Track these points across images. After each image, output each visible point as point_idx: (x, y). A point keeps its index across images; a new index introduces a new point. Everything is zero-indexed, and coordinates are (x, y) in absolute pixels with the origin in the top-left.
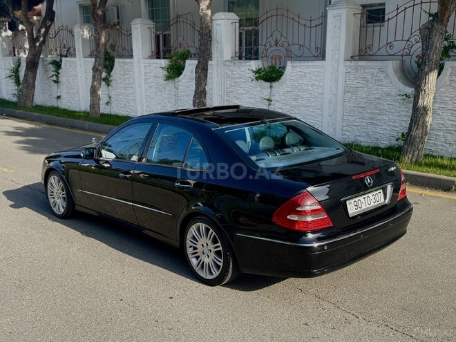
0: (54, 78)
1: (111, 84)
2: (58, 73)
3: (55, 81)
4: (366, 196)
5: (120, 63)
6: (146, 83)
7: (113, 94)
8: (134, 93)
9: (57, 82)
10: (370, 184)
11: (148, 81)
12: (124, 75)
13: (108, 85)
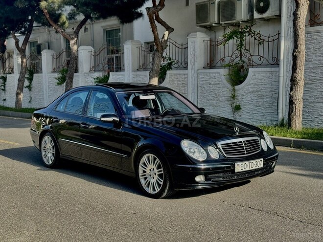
0: (3, 88)
1: (32, 90)
2: (5, 84)
3: (2, 89)
5: (36, 76)
6: (49, 88)
7: (32, 96)
8: (43, 95)
9: (4, 90)
11: (50, 86)
12: (38, 84)
13: (30, 90)
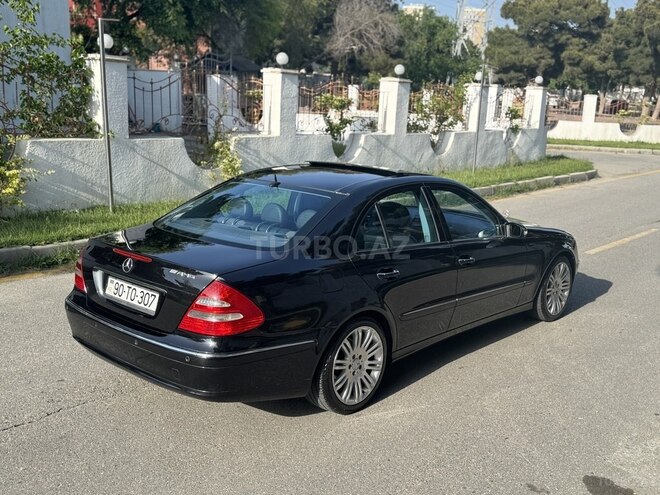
4: (133, 287)
10: (126, 269)
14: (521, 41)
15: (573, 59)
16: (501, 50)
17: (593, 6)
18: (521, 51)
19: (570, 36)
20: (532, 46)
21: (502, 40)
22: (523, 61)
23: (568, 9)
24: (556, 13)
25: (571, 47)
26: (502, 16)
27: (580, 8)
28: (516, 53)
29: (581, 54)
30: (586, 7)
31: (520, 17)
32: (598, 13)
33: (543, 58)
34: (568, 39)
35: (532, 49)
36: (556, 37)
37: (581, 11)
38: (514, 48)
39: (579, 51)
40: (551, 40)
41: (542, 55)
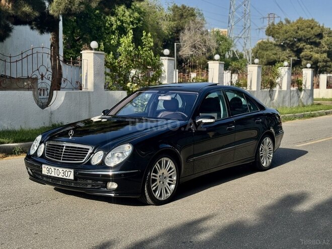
14: (277, 48)
15: (308, 56)
16: (268, 53)
17: (316, 28)
18: (278, 53)
19: (305, 44)
20: (284, 50)
21: (267, 47)
22: (279, 58)
23: (303, 30)
24: (297, 33)
25: (306, 50)
26: (266, 34)
27: (309, 29)
28: (276, 54)
29: (311, 53)
30: (312, 29)
31: (277, 35)
32: (319, 31)
33: (291, 56)
34: (304, 46)
35: (284, 52)
36: (297, 45)
37: (310, 31)
38: (274, 52)
39: (311, 52)
40: (294, 47)
41: (290, 55)
